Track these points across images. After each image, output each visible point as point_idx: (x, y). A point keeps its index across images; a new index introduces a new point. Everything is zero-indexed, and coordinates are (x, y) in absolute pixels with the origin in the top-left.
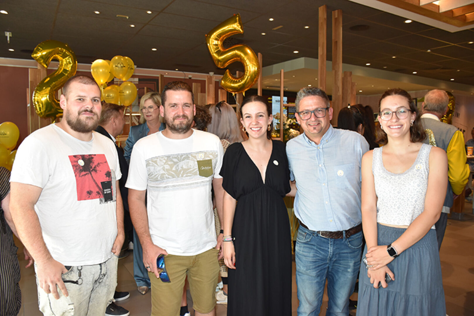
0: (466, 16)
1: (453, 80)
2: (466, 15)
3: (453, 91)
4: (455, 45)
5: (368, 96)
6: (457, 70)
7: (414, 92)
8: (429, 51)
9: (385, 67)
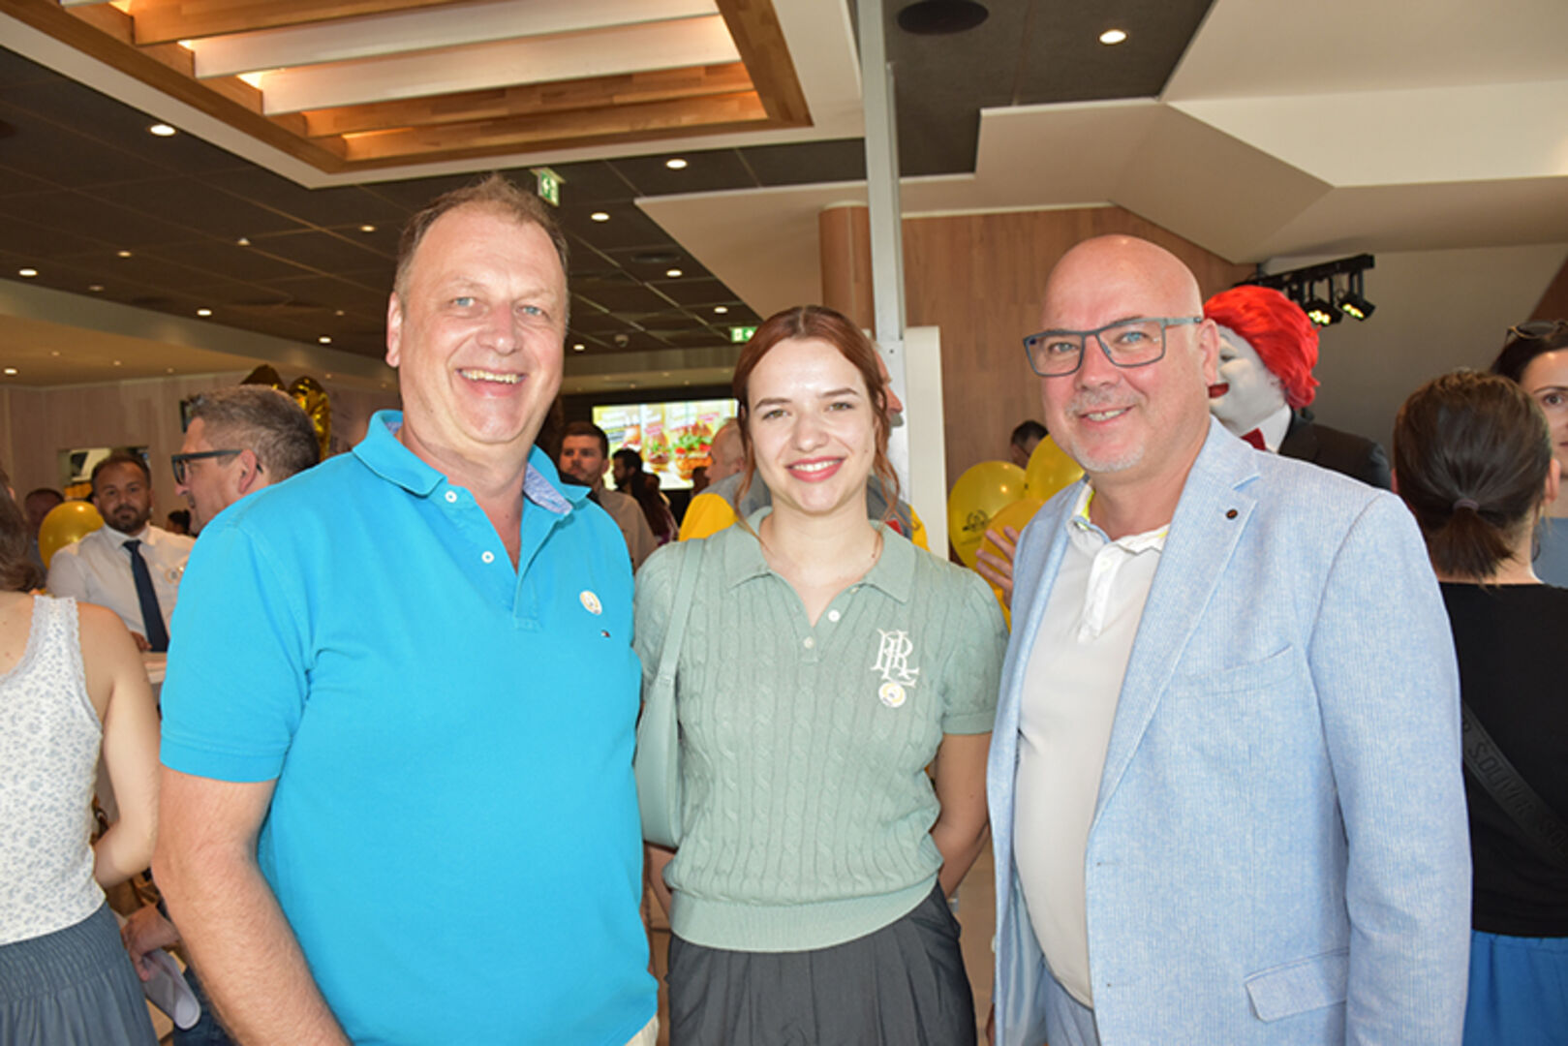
0: (345, 141)
1: (325, 340)
2: (346, 137)
3: (329, 376)
4: (324, 230)
5: (44, 389)
6: (335, 310)
7: (210, 376)
8: (244, 242)
9: (97, 288)
